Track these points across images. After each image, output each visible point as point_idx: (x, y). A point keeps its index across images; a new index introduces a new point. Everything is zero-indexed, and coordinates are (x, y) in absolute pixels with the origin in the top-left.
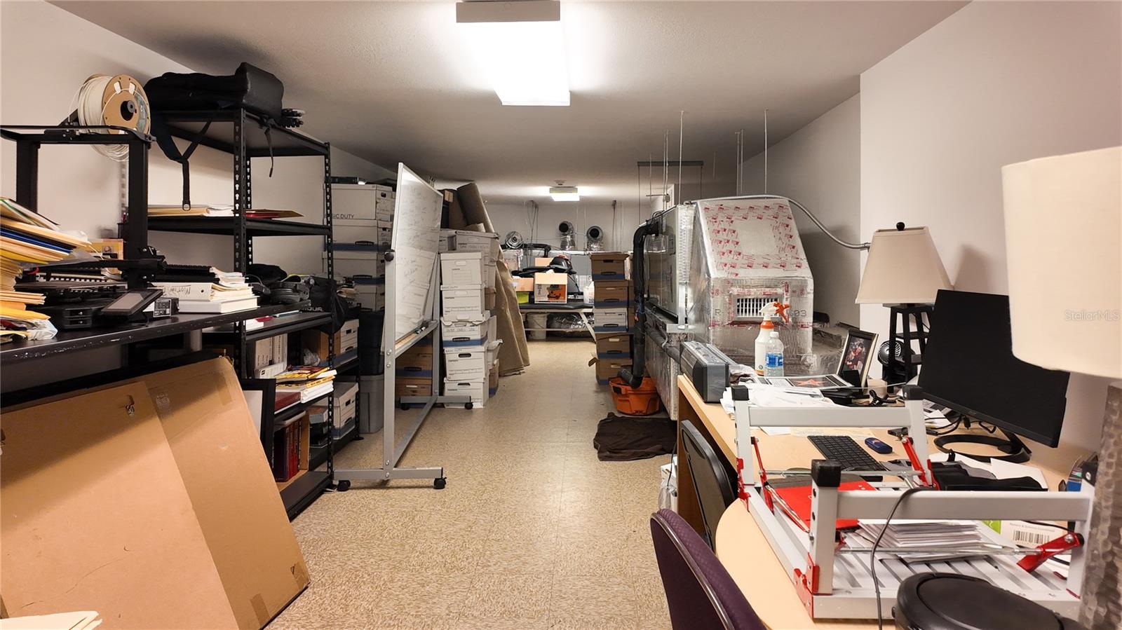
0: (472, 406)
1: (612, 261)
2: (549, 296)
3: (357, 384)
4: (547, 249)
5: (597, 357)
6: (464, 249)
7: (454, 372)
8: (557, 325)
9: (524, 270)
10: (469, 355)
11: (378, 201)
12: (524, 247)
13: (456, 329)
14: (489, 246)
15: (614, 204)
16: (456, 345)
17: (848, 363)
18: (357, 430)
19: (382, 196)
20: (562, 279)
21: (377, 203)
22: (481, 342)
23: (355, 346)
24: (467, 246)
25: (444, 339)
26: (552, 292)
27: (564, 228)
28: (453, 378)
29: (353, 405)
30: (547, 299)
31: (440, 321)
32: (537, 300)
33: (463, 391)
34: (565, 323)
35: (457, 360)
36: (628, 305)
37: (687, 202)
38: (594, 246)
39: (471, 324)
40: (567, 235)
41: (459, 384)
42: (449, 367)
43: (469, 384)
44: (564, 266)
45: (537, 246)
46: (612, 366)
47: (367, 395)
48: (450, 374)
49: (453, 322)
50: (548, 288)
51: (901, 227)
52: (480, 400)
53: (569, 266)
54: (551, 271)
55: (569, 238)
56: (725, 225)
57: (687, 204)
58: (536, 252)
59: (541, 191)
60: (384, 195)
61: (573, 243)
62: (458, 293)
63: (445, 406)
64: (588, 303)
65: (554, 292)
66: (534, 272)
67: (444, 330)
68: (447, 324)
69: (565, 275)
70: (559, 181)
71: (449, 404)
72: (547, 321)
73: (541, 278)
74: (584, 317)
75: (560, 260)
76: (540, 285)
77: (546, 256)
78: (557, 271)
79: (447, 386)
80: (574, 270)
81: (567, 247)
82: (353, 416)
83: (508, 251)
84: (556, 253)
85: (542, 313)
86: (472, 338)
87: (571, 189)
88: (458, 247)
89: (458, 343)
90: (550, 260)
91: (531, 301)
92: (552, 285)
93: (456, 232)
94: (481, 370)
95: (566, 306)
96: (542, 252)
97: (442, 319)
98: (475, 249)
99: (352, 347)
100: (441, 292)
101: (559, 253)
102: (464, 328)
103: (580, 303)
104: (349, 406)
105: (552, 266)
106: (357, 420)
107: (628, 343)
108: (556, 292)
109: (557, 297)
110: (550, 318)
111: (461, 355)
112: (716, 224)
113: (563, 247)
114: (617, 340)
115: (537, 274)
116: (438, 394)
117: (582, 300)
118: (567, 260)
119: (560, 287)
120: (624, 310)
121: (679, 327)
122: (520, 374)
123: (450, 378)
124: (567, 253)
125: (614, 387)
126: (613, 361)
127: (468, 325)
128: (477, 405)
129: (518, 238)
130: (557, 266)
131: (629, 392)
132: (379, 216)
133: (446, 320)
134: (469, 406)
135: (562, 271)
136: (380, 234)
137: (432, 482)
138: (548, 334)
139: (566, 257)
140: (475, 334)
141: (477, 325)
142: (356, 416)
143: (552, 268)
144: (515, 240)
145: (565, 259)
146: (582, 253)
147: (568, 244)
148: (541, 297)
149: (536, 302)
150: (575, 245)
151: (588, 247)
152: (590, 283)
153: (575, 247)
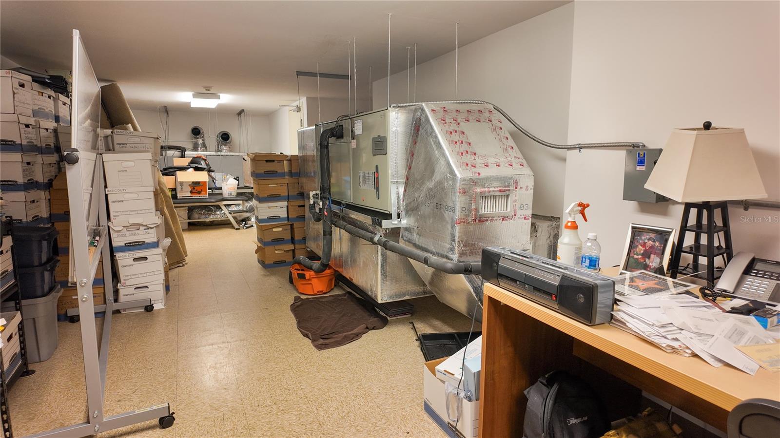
0: (153, 307)
1: (273, 161)
2: (191, 192)
3: (19, 312)
4: (182, 151)
5: (259, 245)
6: (124, 149)
7: (129, 277)
8: (196, 216)
9: (165, 169)
10: (146, 258)
11: (16, 91)
13: (128, 234)
14: (152, 146)
15: (241, 113)
16: (130, 250)
17: (636, 256)
18: (25, 364)
19: (20, 86)
20: (202, 177)
21: (14, 93)
22: (156, 245)
23: (10, 268)
24: (128, 146)
25: (114, 245)
27: (196, 132)
28: (128, 283)
29: (16, 339)
30: (189, 194)
31: (109, 227)
32: (179, 196)
33: (141, 295)
34: (205, 214)
35: (132, 265)
36: (288, 199)
37: (395, 105)
38: (225, 148)
39: (146, 228)
40: (198, 138)
41: (135, 289)
42: (123, 273)
43: (148, 287)
44: (203, 165)
46: (276, 252)
47: (32, 321)
48: (124, 280)
49: (124, 227)
50: (189, 185)
51: (707, 126)
52: (161, 301)
53: (208, 165)
54: (191, 170)
55: (200, 141)
56: (453, 127)
57: (394, 107)
58: (170, 153)
59: (184, 97)
60: (22, 86)
61: (204, 145)
62: (127, 196)
63: (121, 311)
64: (227, 196)
65: (196, 188)
66: (175, 171)
67: (113, 235)
68: (116, 229)
69: (205, 173)
70: (208, 87)
71: (125, 310)
72: (188, 213)
73: (182, 176)
74: (223, 208)
75: (199, 160)
76: (182, 183)
77: (183, 156)
78: (197, 169)
79: (122, 292)
80: (212, 169)
81: (199, 148)
82: (18, 350)
84: (191, 153)
85: (183, 207)
86: (147, 241)
87: (215, 96)
88: (117, 147)
89: (131, 248)
90: (188, 159)
91: (175, 195)
92: (193, 182)
93: (112, 132)
94: (160, 272)
95: (207, 200)
96: (178, 153)
97: (110, 224)
98: (136, 149)
99: (7, 271)
100: (106, 196)
102: (137, 232)
103: (220, 197)
104: (12, 341)
105: (192, 165)
106: (23, 353)
107: (290, 231)
108: (198, 188)
110: (191, 210)
111: (135, 260)
112: (447, 125)
113: (195, 148)
114: (280, 229)
115: (178, 173)
116: (113, 302)
117: (221, 194)
118: (205, 160)
119: (201, 184)
120: (285, 204)
121: (393, 222)
122: (183, 266)
123: (125, 283)
124: (201, 153)
125: (297, 274)
126: (277, 247)
127: (142, 228)
128: (158, 306)
130: (196, 165)
131: (312, 276)
132: (18, 111)
133: (116, 224)
134: (149, 308)
135: (202, 169)
136: (22, 132)
137: (156, 421)
138: (189, 224)
139: (204, 158)
140: (150, 237)
141: (152, 228)
142: (22, 349)
143: (191, 167)
145: (203, 159)
146: (214, 153)
147: (200, 146)
148: (184, 193)
149: (178, 198)
150: (206, 147)
151: (218, 149)
152: (228, 179)
153: (206, 149)
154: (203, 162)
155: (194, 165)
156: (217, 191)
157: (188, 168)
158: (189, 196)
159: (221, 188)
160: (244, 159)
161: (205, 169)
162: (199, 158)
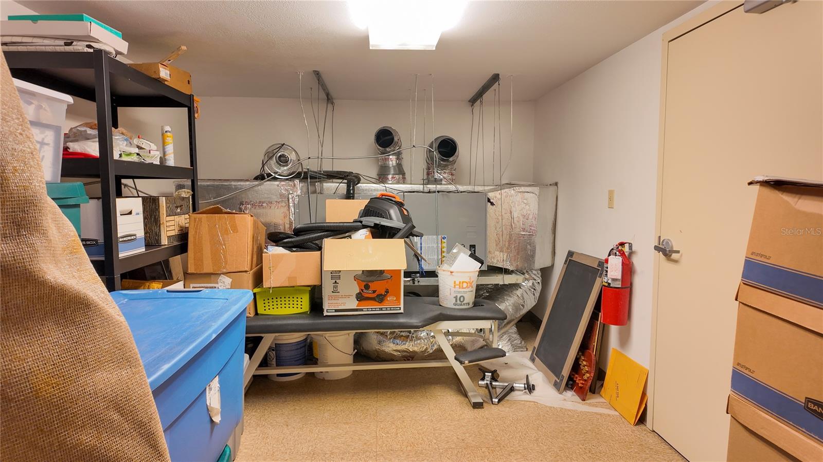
2: (359, 297)
4: (349, 182)
9: (298, 232)
12: (303, 176)
20: (391, 255)
26: (367, 287)
27: (385, 139)
30: (353, 304)
32: (328, 306)
38: (443, 175)
40: (389, 153)
44: (394, 220)
45: (332, 176)
50: (356, 278)
53: (406, 219)
54: (363, 234)
55: (392, 161)
58: (330, 186)
61: (400, 170)
64: (452, 305)
65: (373, 286)
66: (321, 238)
69: (399, 244)
73: (337, 254)
75: (386, 205)
76: (336, 275)
77: (349, 195)
81: (390, 177)
83: (268, 185)
84: (370, 188)
90: (359, 204)
91: (316, 306)
95: (402, 320)
96: (343, 187)
101: (375, 189)
105: (365, 220)
108: (378, 288)
109: (380, 298)
113: (382, 177)
115: (329, 243)
117: (437, 295)
118: (400, 205)
119: (386, 277)
124: (393, 187)
129: (292, 156)
130: (378, 221)
139: (398, 199)
143: (365, 227)
144: (283, 160)
146: (420, 188)
147: (392, 172)
148: (341, 300)
149: (325, 314)
150: (404, 174)
151: (428, 179)
152: (455, 257)
153: (404, 178)
154: (394, 212)
155: (372, 220)
156: (425, 281)
157: (356, 229)
158: (355, 307)
159: (433, 274)
160: (489, 200)
161: (398, 230)
162: (386, 199)
